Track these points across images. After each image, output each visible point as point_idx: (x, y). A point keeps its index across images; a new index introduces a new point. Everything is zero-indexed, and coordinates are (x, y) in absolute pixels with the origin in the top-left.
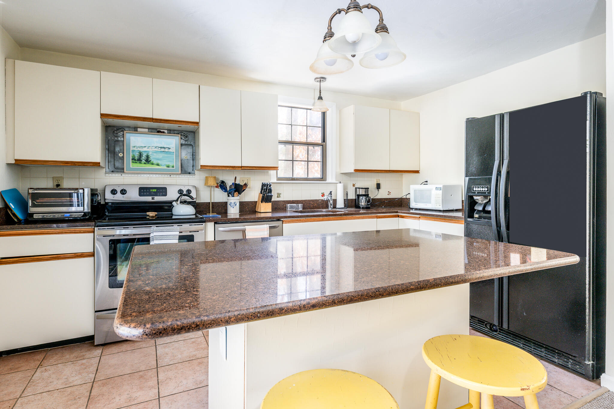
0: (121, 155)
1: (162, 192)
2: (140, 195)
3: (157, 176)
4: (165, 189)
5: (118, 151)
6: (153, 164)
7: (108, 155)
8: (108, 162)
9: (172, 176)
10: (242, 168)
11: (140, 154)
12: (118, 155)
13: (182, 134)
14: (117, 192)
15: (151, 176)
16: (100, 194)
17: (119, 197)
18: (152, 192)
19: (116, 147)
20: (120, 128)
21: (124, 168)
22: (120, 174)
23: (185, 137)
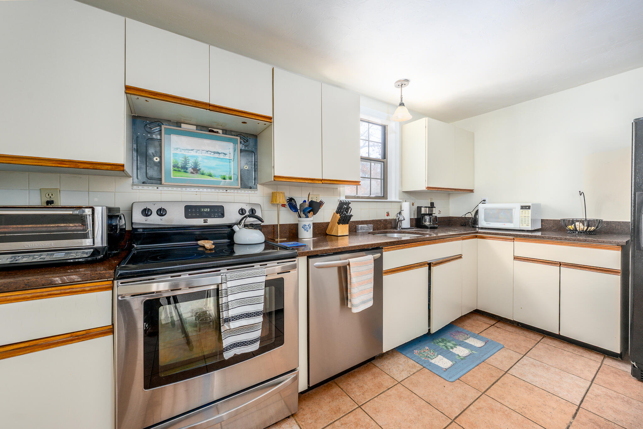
0: (156, 159)
1: (218, 212)
2: (187, 216)
3: (209, 190)
4: (222, 208)
5: (153, 153)
6: (203, 174)
7: (136, 158)
8: (136, 169)
9: (229, 191)
10: (323, 182)
11: (185, 159)
12: (151, 159)
13: (242, 136)
14: (152, 212)
15: (201, 190)
16: (123, 215)
17: (154, 220)
18: (204, 212)
19: (149, 148)
20: (156, 120)
21: (161, 178)
22: (156, 186)
23: (245, 141)
